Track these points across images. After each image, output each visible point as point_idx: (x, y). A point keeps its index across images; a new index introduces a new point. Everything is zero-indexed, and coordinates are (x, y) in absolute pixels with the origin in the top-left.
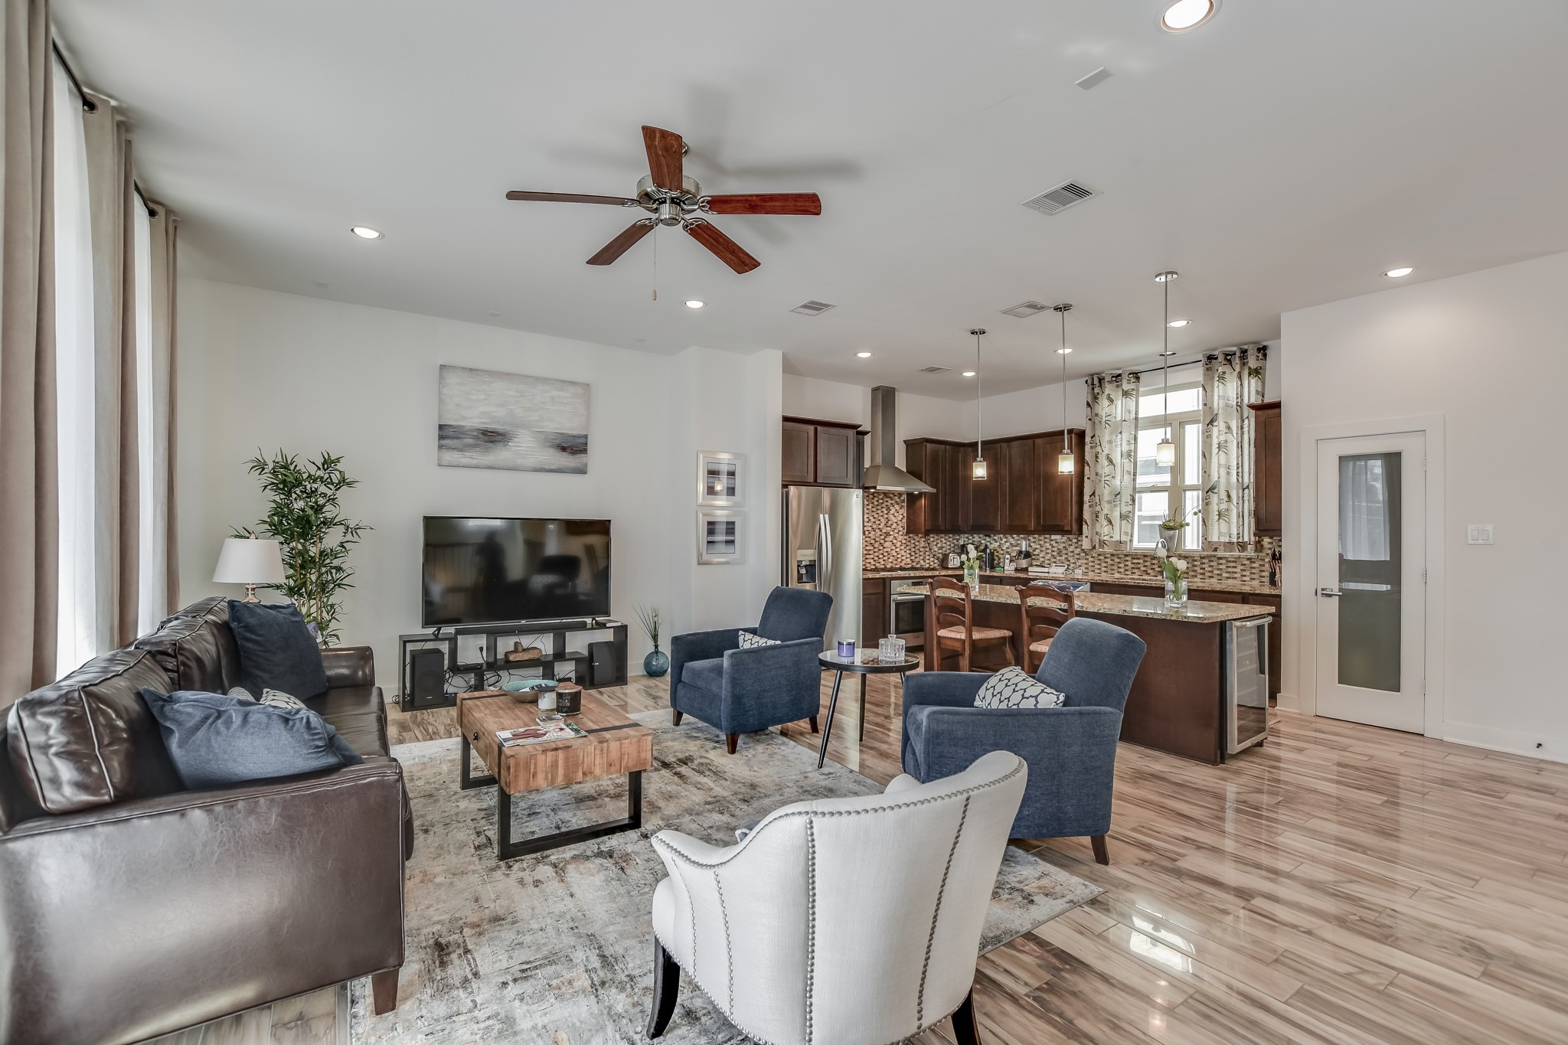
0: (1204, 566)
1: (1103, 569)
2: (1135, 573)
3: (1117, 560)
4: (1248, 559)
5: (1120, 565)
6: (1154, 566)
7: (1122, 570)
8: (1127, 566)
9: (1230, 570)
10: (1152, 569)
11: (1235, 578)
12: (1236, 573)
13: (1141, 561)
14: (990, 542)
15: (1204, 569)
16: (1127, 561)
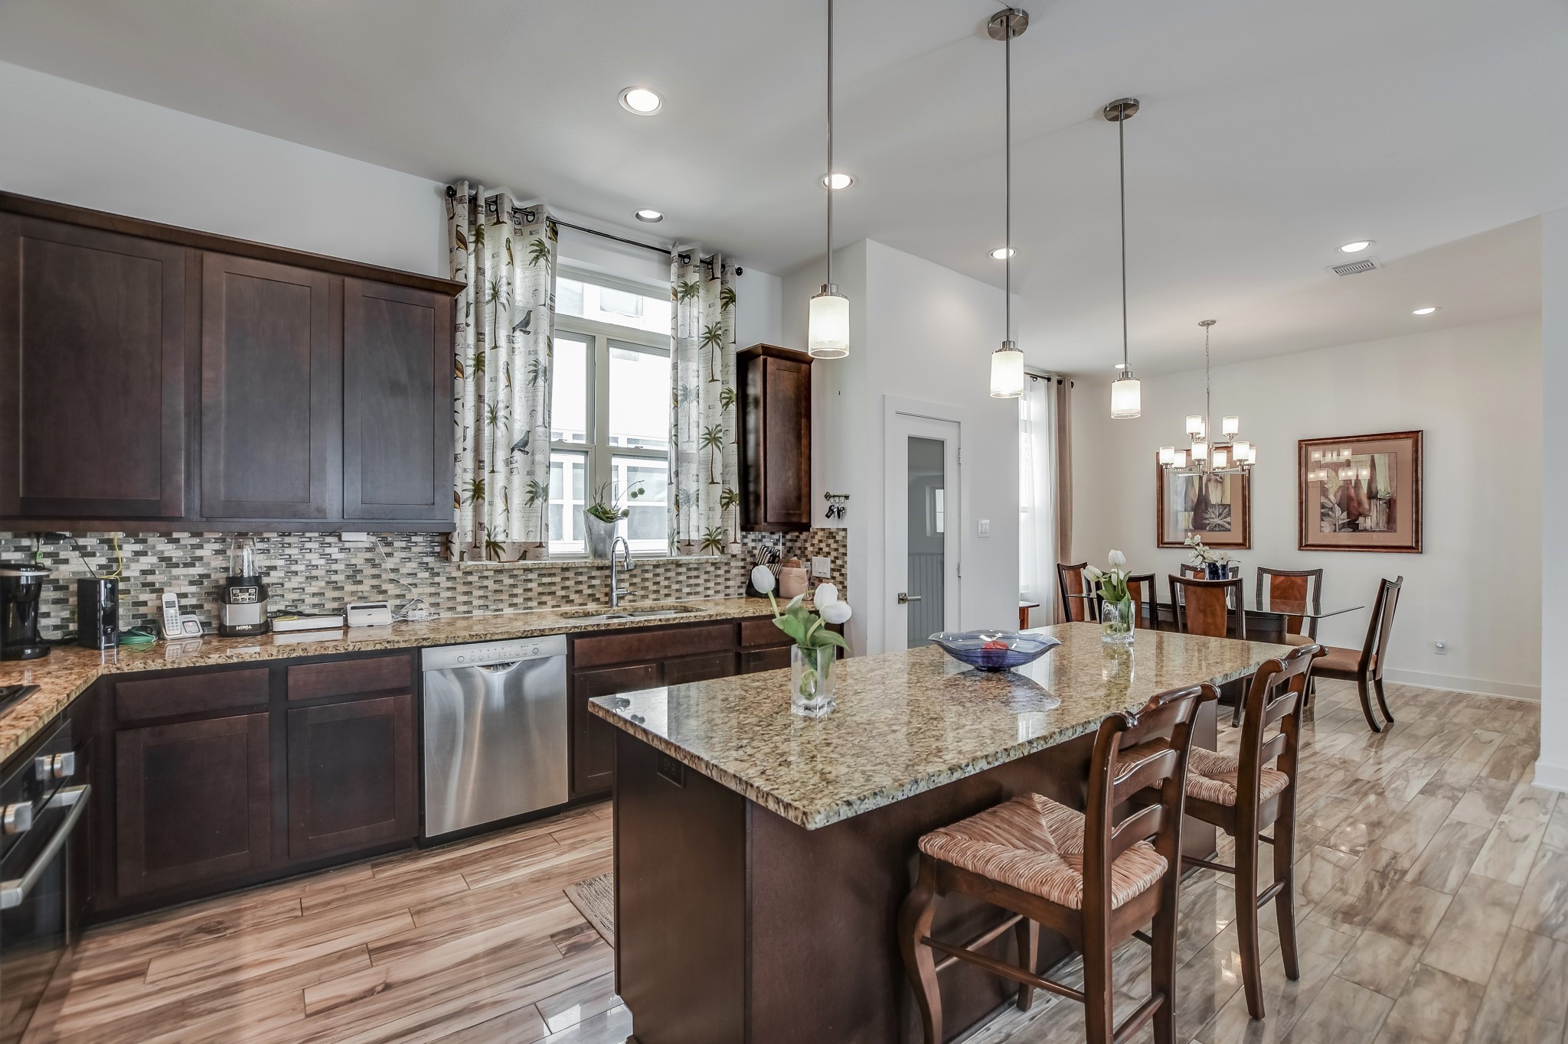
0: (658, 579)
1: (476, 602)
2: (545, 603)
3: (508, 581)
4: (713, 564)
5: (515, 591)
6: (580, 587)
7: (519, 600)
8: (530, 590)
9: (692, 581)
10: (577, 592)
11: (697, 593)
12: (698, 585)
13: (557, 579)
14: (53, 556)
15: (658, 583)
16: (530, 581)
